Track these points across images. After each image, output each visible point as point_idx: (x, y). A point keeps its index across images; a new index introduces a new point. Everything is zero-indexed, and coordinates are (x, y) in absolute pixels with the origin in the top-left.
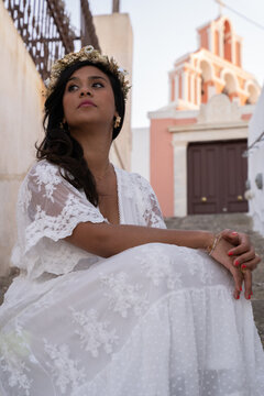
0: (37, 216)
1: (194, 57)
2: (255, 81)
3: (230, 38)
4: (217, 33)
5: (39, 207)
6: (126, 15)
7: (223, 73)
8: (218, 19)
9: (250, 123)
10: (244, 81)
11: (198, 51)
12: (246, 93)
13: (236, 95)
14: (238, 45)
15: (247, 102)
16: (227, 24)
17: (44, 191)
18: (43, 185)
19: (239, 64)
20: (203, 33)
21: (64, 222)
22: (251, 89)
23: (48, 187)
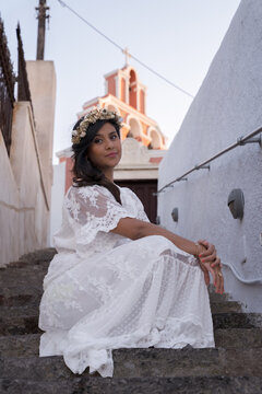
0: (89, 219)
1: (102, 101)
2: (157, 127)
3: (135, 86)
4: (124, 81)
5: (88, 213)
6: (52, 62)
7: (129, 118)
8: (125, 68)
9: (160, 166)
10: (148, 127)
11: (106, 96)
12: (149, 138)
13: (140, 139)
14: (143, 93)
15: (150, 147)
16: (132, 73)
17: (89, 202)
18: (88, 199)
19: (143, 111)
20: (111, 80)
21: (109, 219)
22: (153, 134)
23: (91, 199)
